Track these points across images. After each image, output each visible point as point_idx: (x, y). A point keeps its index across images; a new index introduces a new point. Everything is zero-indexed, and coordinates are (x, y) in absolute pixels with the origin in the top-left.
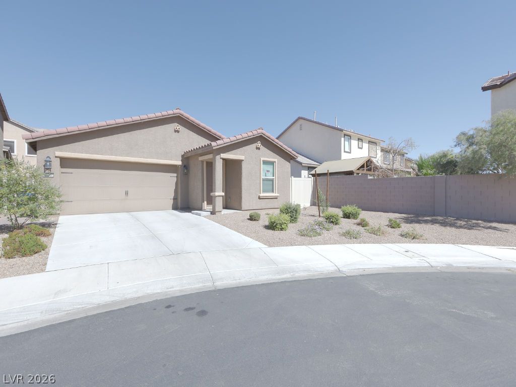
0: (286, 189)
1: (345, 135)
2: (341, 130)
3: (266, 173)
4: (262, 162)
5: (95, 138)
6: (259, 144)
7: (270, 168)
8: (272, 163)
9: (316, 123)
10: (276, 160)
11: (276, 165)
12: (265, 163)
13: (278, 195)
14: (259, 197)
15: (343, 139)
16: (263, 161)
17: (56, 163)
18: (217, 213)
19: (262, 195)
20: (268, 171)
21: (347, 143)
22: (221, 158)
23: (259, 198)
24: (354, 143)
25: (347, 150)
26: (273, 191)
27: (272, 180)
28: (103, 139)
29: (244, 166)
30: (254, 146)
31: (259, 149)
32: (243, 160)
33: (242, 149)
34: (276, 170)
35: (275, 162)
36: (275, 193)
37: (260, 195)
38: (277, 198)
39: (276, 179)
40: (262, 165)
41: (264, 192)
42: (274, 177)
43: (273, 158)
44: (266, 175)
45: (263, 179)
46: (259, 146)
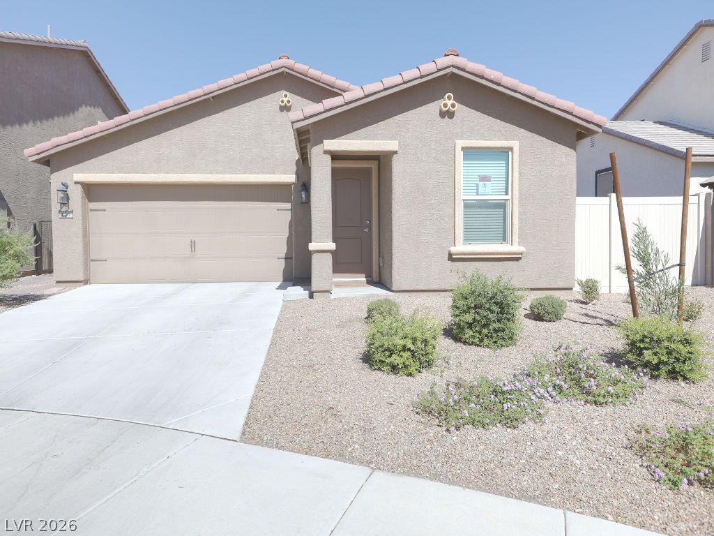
3: (477, 186)
4: (459, 154)
5: (130, 143)
6: (448, 101)
7: (494, 168)
8: (504, 152)
10: (515, 144)
11: (515, 156)
12: (470, 153)
13: (522, 249)
14: (450, 255)
16: (463, 149)
17: (76, 194)
18: (315, 295)
19: (460, 248)
20: (485, 179)
22: (326, 152)
23: (451, 258)
26: (504, 239)
27: (502, 206)
28: (144, 142)
29: (399, 169)
30: (433, 108)
31: (450, 115)
32: (396, 152)
33: (391, 120)
34: (516, 175)
35: (511, 149)
36: (512, 245)
37: (454, 250)
38: (518, 259)
39: (516, 202)
40: (462, 162)
41: (467, 240)
42: (509, 197)
43: (505, 138)
44: (477, 190)
45: (465, 204)
46: (449, 106)
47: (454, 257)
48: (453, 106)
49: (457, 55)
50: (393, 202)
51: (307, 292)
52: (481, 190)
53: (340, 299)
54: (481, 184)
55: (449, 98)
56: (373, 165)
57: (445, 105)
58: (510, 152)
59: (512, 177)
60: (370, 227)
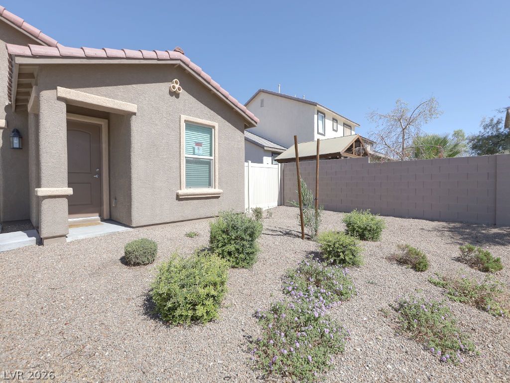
0: (237, 182)
1: (318, 112)
2: (315, 104)
3: (194, 149)
4: (183, 125)
6: (176, 85)
7: (203, 137)
8: (208, 129)
9: (281, 96)
10: (216, 125)
11: (216, 132)
12: (190, 126)
13: (221, 191)
14: (178, 196)
15: (316, 116)
16: (185, 121)
18: (45, 242)
19: (184, 191)
20: (198, 144)
21: (320, 122)
23: (179, 198)
24: (329, 123)
25: (321, 131)
26: (210, 185)
27: (208, 163)
29: (136, 126)
30: (164, 87)
31: (177, 95)
32: (135, 114)
33: (130, 87)
34: (217, 144)
35: (214, 127)
36: (215, 188)
37: (180, 192)
38: (218, 197)
39: (217, 161)
40: (185, 131)
41: (189, 185)
42: (212, 158)
43: (210, 119)
44: (194, 151)
45: (186, 160)
46: (177, 88)
47: (181, 197)
48: (179, 89)
49: (183, 54)
50: (132, 154)
51: (34, 238)
52: (196, 151)
53: (79, 242)
54: (196, 147)
55: (176, 83)
56: (103, 123)
57: (174, 87)
58: (213, 130)
59: (215, 145)
60: (100, 174)
